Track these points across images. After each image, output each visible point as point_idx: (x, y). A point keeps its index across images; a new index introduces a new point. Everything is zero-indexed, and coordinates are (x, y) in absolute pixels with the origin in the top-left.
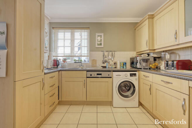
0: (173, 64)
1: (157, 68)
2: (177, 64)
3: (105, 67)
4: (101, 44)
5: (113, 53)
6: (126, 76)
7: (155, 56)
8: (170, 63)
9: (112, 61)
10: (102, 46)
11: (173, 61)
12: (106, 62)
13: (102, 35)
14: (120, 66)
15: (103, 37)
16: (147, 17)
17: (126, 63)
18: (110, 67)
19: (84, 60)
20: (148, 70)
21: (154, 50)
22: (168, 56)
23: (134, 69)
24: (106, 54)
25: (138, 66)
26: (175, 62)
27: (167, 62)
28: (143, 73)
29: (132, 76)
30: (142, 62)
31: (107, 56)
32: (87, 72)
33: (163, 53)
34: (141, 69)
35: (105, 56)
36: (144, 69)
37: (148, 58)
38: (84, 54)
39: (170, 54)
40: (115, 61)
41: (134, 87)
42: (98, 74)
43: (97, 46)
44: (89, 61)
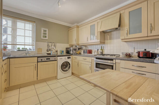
0: (86, 51)
1: (80, 53)
2: (88, 51)
3: (50, 54)
4: (46, 37)
5: (55, 44)
6: (65, 59)
7: (79, 47)
8: (85, 51)
9: (55, 50)
10: (47, 38)
11: (86, 50)
12: (50, 50)
13: (47, 30)
14: (60, 53)
15: (47, 31)
16: (76, 26)
17: (63, 51)
18: (54, 53)
19: (29, 48)
20: (76, 55)
21: (79, 44)
22: (84, 48)
23: (69, 55)
24: (50, 44)
25: (71, 52)
26: (87, 51)
27: (84, 50)
28: (74, 56)
29: (69, 58)
30: (73, 50)
31: (50, 46)
32: (38, 58)
33: (82, 46)
34: (73, 54)
35: (49, 46)
36: (74, 54)
37: (76, 48)
38: (29, 43)
39: (85, 47)
40: (56, 50)
41: (70, 65)
42: (47, 59)
43: (42, 38)
44: (35, 50)
